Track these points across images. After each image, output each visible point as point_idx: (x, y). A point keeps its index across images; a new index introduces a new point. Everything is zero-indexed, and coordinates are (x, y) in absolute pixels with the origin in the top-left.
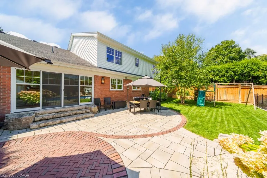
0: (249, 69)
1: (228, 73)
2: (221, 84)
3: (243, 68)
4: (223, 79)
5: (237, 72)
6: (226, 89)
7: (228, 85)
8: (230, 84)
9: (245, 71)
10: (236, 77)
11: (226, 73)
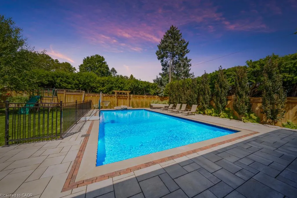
0: (89, 81)
1: (74, 80)
2: (69, 91)
3: (85, 79)
4: (71, 86)
5: (81, 82)
6: (73, 96)
7: (75, 91)
8: (77, 91)
9: (86, 82)
10: (81, 86)
11: (73, 81)
